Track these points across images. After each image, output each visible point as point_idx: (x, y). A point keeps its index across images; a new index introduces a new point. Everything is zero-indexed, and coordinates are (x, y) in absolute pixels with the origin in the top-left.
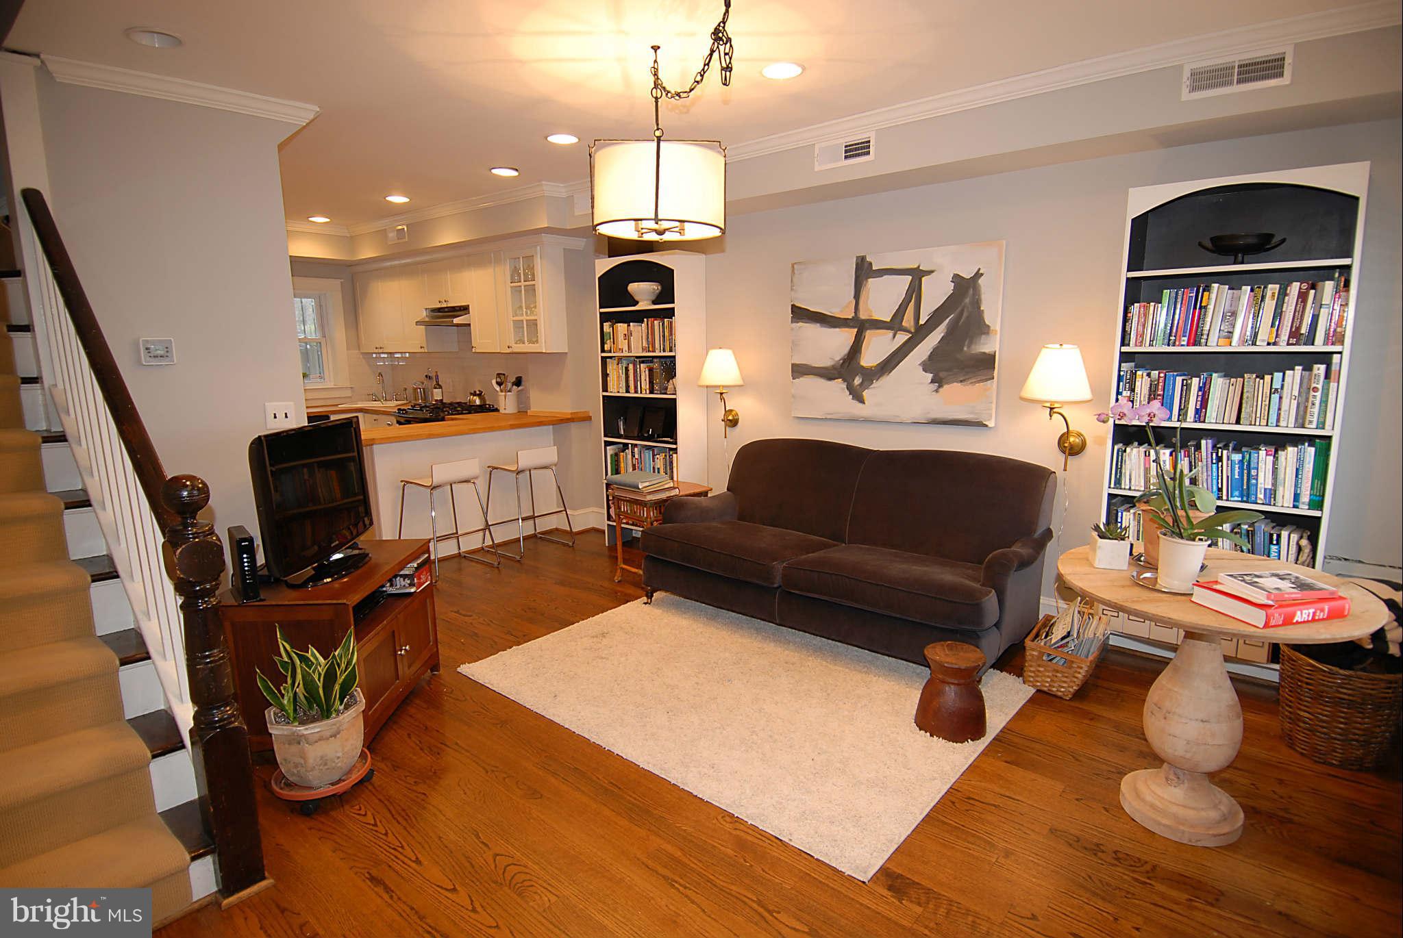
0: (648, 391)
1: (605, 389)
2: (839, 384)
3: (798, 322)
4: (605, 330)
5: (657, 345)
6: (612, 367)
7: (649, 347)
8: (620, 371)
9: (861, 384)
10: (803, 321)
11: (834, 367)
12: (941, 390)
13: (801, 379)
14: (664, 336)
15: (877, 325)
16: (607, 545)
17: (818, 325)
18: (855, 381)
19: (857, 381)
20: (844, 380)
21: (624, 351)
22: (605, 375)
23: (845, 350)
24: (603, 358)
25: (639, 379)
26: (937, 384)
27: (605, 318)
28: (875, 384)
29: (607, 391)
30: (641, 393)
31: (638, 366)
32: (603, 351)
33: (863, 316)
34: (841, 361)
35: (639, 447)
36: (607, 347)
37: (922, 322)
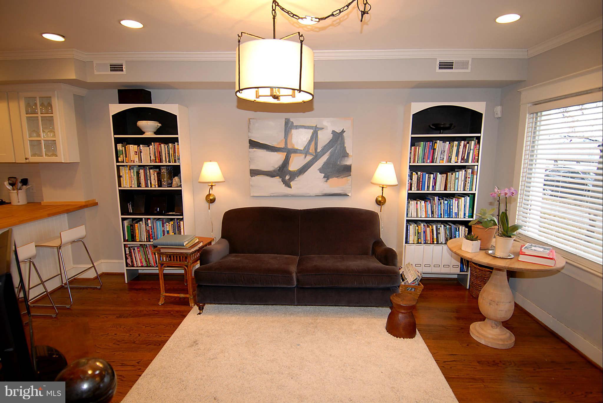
0: (157, 186)
1: (120, 185)
2: (277, 180)
3: (253, 148)
4: (118, 149)
5: (164, 159)
6: (124, 172)
7: (156, 160)
8: (132, 174)
9: (289, 179)
10: (256, 148)
11: (274, 171)
12: (328, 181)
13: (256, 177)
14: (169, 153)
15: (296, 151)
16: (126, 282)
17: (265, 150)
18: (286, 178)
19: (287, 177)
20: (280, 177)
21: (135, 161)
22: (119, 177)
23: (280, 163)
24: (117, 166)
25: (149, 178)
26: (326, 178)
27: (117, 141)
28: (297, 179)
29: (121, 187)
30: (151, 187)
31: (148, 171)
32: (117, 161)
33: (289, 147)
34: (279, 168)
35: (152, 220)
36: (120, 159)
37: (318, 151)
